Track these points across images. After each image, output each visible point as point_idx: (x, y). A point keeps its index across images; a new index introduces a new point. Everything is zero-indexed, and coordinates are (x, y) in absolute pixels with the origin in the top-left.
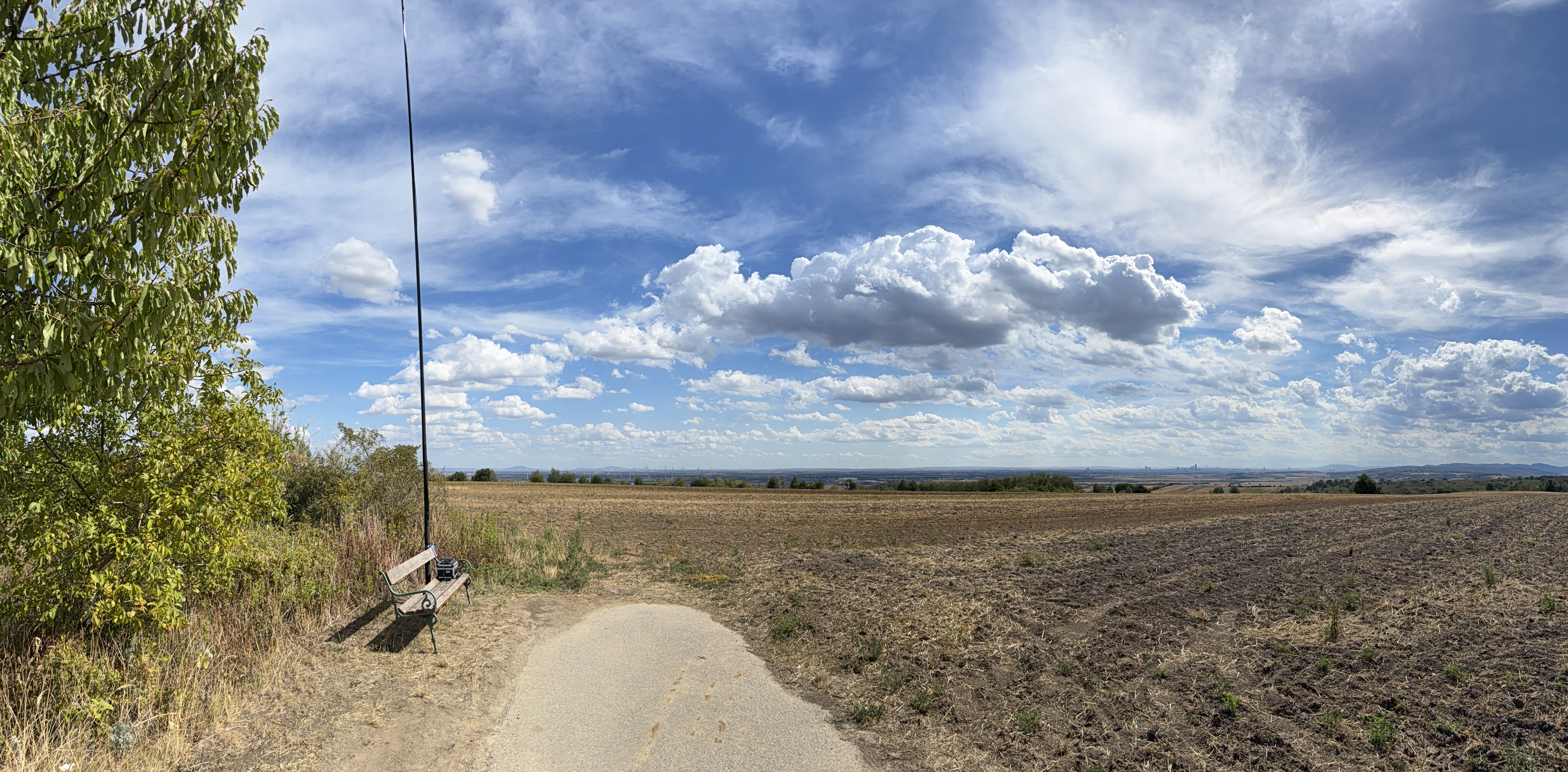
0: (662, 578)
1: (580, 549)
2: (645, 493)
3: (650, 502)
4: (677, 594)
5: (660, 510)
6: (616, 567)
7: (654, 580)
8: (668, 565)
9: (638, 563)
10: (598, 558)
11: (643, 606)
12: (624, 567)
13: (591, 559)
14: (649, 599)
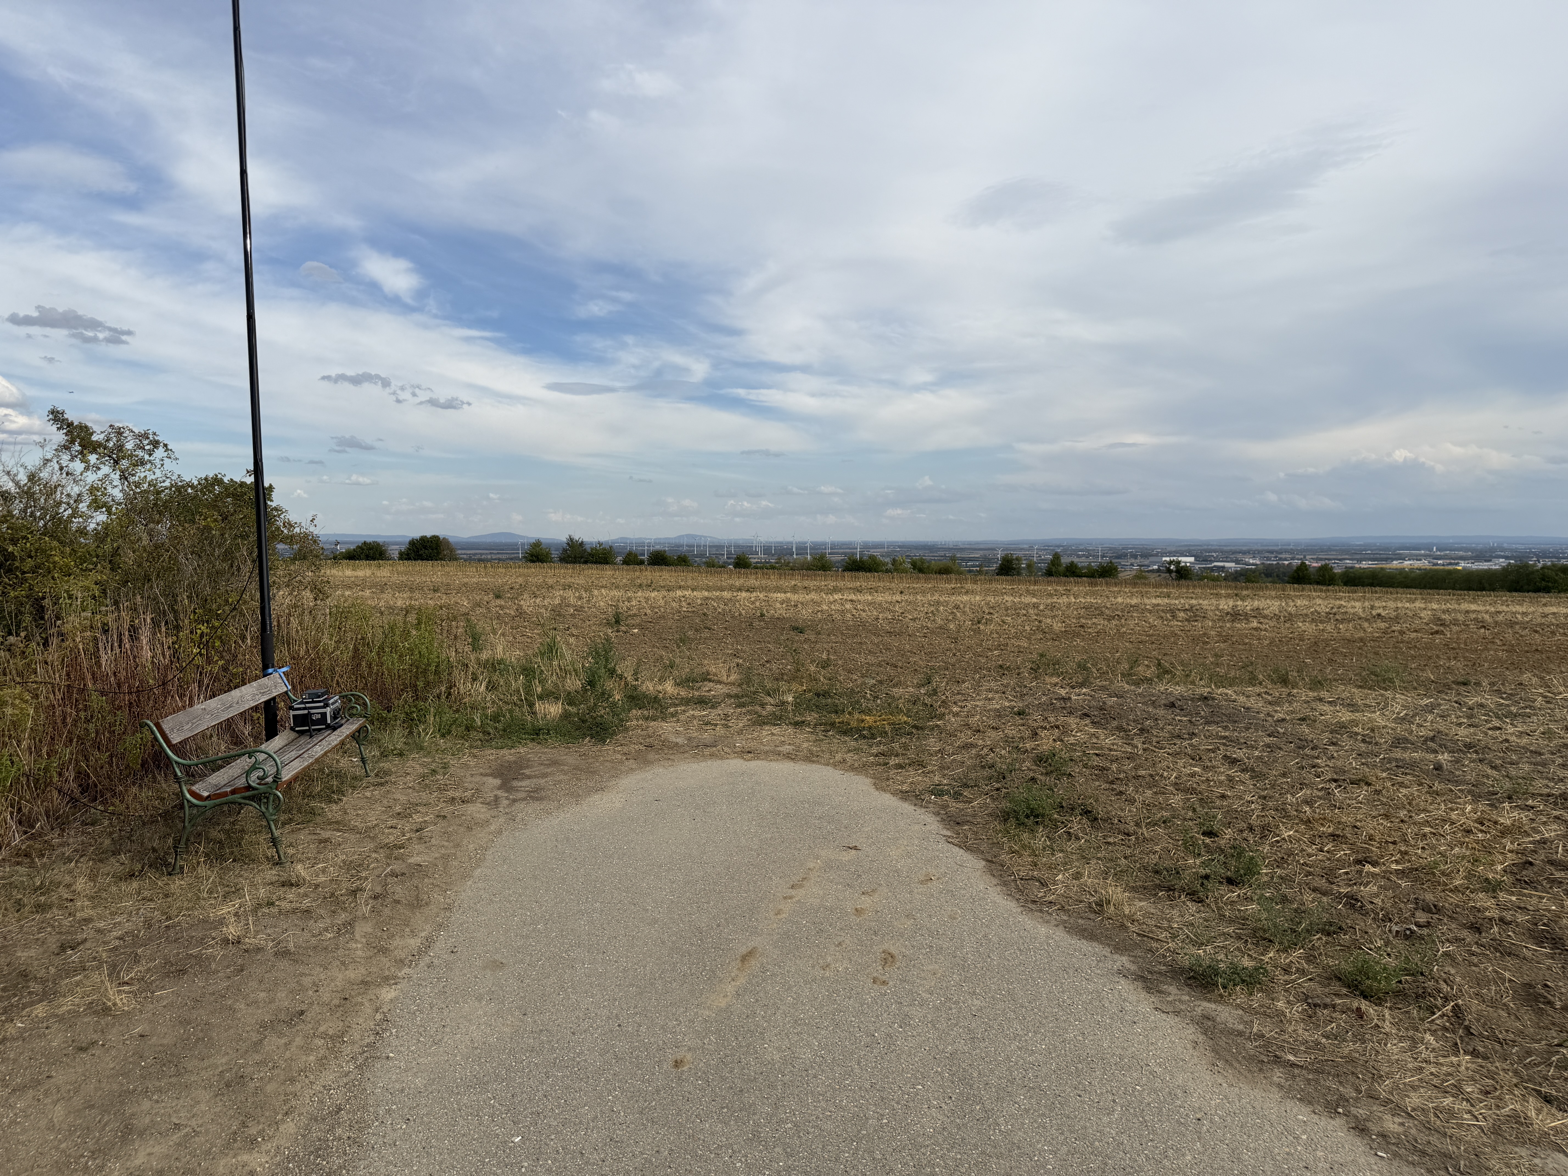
0: (776, 720)
1: (612, 672)
2: (752, 581)
3: (761, 596)
4: (805, 745)
5: (780, 611)
6: (686, 702)
7: (761, 722)
8: (790, 699)
9: (729, 696)
10: (649, 687)
11: (736, 764)
12: (702, 702)
13: (635, 688)
14: (747, 753)
